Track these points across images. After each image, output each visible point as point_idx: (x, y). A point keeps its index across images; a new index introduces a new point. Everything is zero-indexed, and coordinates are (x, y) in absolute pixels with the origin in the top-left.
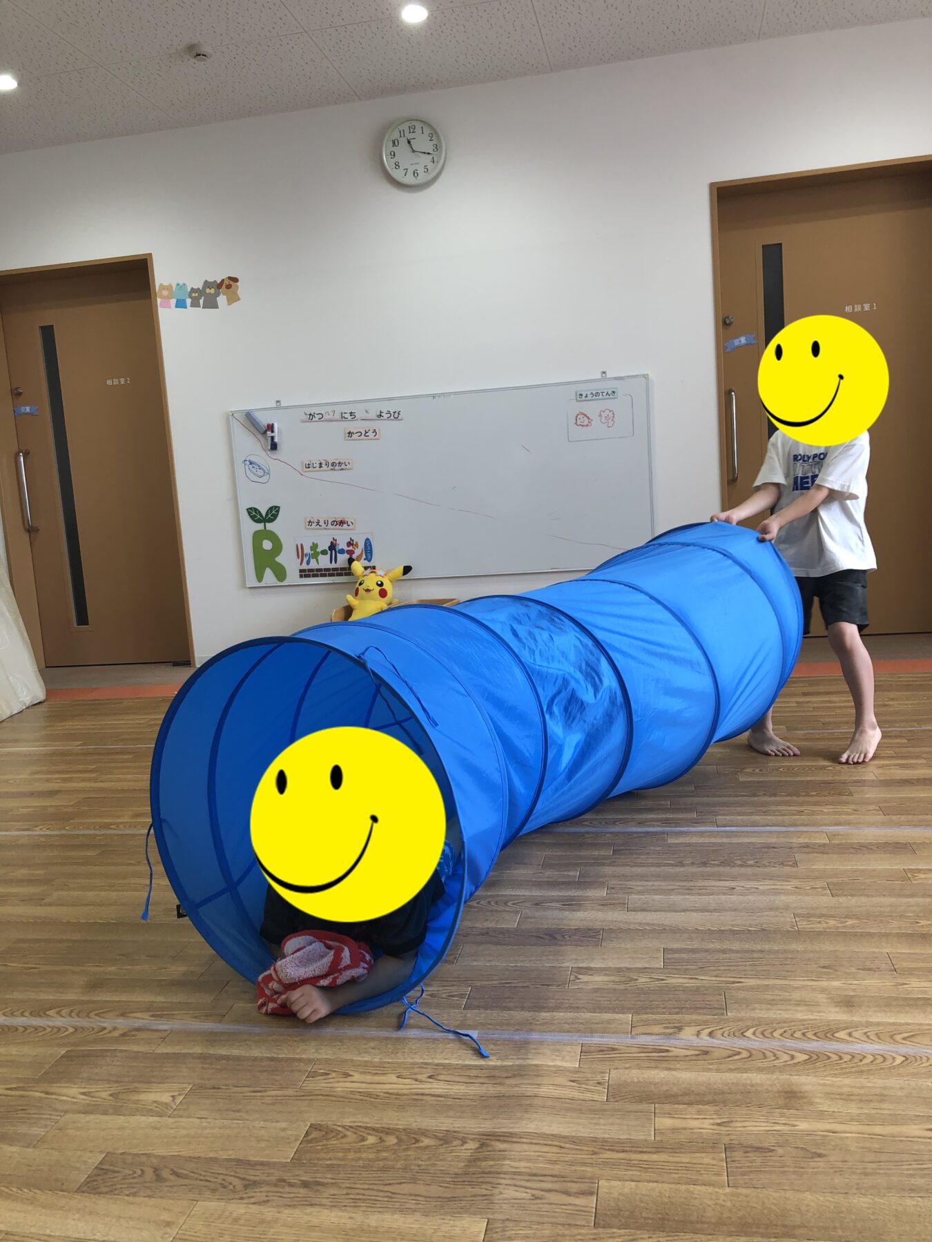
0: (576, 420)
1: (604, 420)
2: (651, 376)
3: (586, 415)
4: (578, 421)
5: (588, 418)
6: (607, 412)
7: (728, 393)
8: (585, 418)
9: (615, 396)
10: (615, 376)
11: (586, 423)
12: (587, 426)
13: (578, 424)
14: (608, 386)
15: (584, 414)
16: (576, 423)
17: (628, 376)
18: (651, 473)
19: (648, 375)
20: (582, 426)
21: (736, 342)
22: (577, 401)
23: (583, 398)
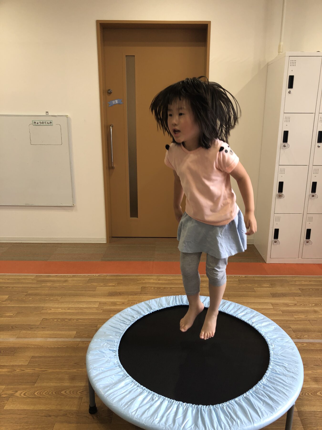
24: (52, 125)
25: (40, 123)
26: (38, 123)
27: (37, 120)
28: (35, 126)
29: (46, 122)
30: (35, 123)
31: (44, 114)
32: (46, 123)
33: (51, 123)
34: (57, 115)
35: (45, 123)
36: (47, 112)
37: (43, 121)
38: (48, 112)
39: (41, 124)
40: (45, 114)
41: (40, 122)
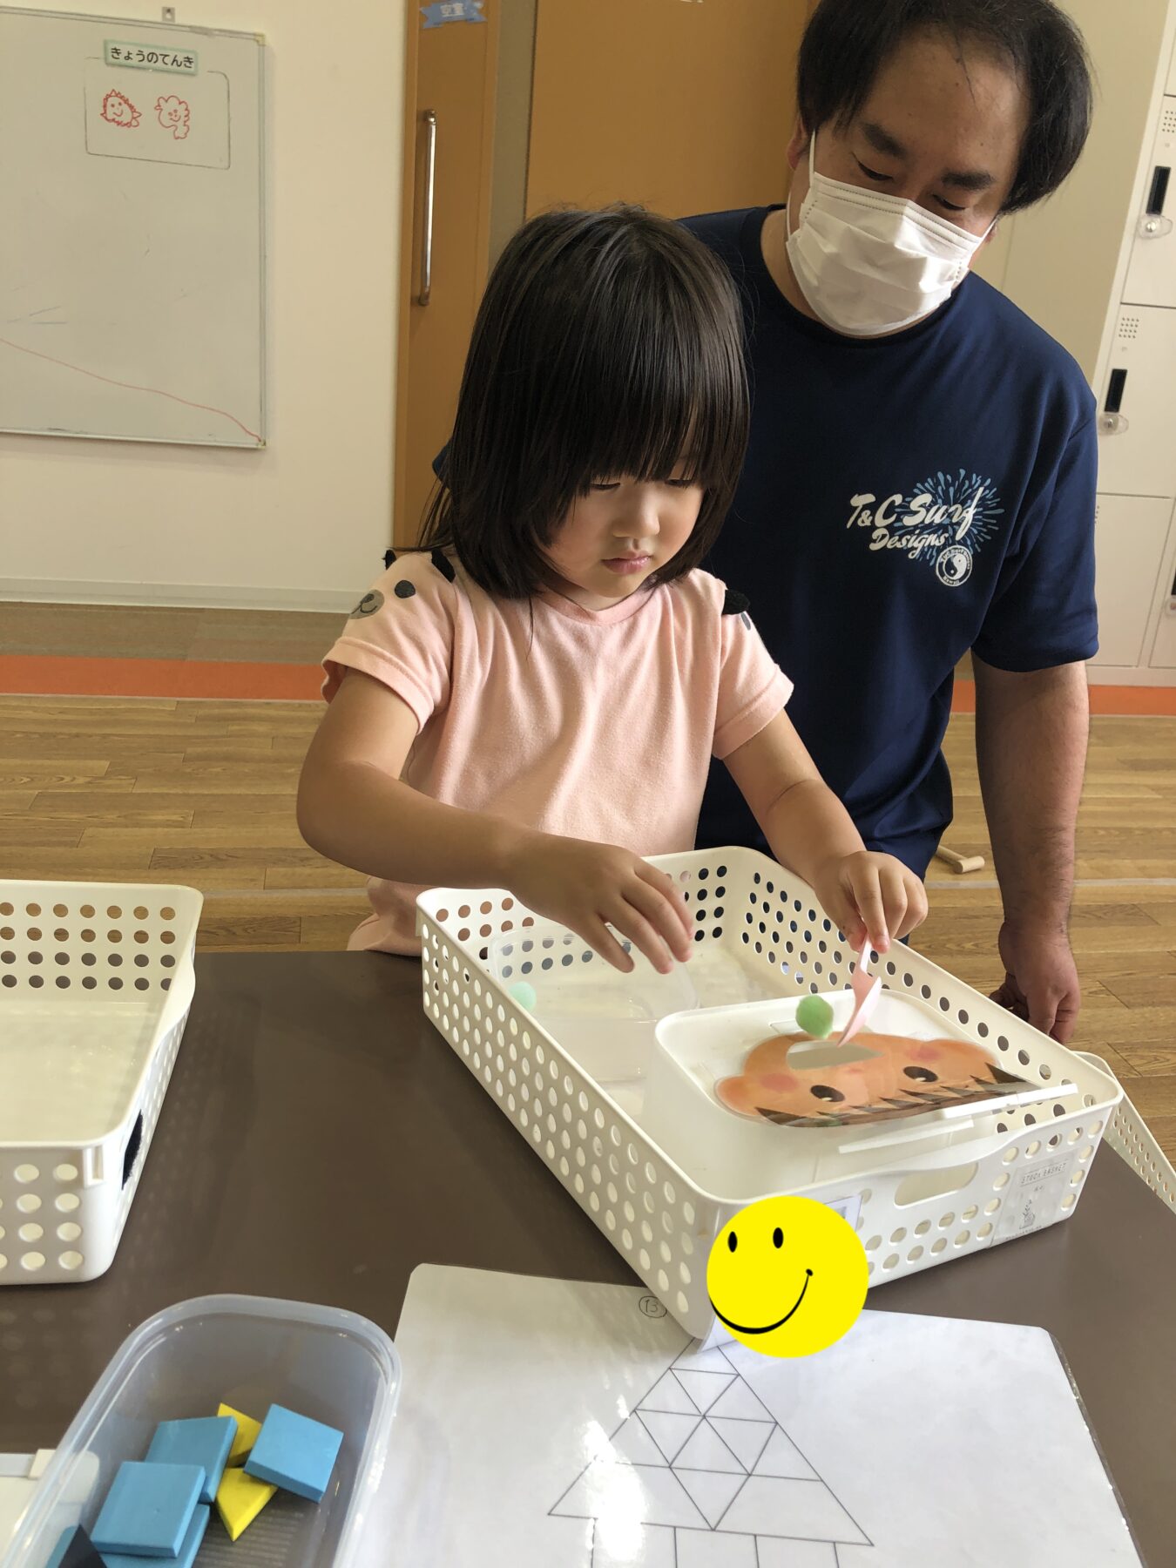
0: (105, 106)
1: (166, 120)
2: (269, 40)
3: (126, 101)
4: (109, 109)
5: (131, 107)
6: (173, 102)
7: (424, 118)
8: (125, 107)
9: (192, 70)
10: (192, 24)
11: (126, 118)
12: (128, 125)
13: (110, 116)
14: (178, 44)
15: (122, 97)
16: (104, 114)
17: (220, 30)
18: (263, 257)
19: (262, 36)
20: (119, 123)
21: (445, 10)
22: (108, 64)
23: (122, 60)
24: (192, 75)
25: (141, 57)
26: (129, 54)
27: (129, 41)
28: (116, 70)
29: (166, 56)
30: (115, 55)
31: (157, 16)
32: (167, 60)
33: (188, 64)
34: (216, 30)
35: (160, 58)
36: (169, 11)
37: (157, 47)
38: (173, 9)
39: (145, 63)
40: (159, 18)
41: (140, 53)
